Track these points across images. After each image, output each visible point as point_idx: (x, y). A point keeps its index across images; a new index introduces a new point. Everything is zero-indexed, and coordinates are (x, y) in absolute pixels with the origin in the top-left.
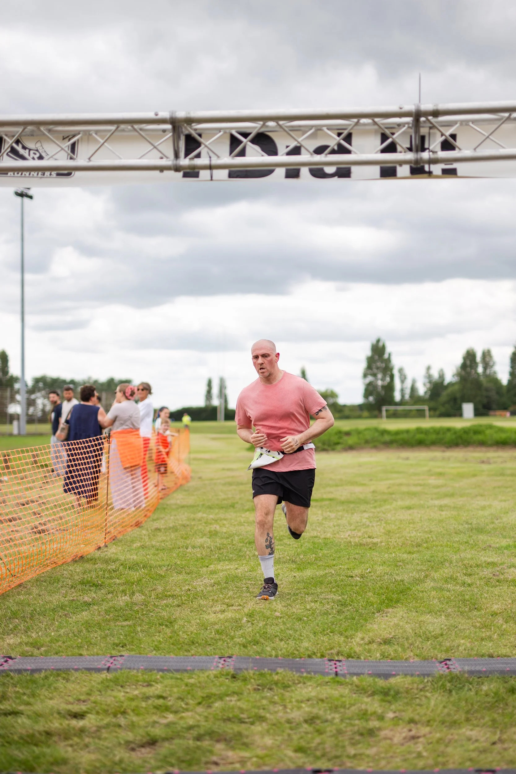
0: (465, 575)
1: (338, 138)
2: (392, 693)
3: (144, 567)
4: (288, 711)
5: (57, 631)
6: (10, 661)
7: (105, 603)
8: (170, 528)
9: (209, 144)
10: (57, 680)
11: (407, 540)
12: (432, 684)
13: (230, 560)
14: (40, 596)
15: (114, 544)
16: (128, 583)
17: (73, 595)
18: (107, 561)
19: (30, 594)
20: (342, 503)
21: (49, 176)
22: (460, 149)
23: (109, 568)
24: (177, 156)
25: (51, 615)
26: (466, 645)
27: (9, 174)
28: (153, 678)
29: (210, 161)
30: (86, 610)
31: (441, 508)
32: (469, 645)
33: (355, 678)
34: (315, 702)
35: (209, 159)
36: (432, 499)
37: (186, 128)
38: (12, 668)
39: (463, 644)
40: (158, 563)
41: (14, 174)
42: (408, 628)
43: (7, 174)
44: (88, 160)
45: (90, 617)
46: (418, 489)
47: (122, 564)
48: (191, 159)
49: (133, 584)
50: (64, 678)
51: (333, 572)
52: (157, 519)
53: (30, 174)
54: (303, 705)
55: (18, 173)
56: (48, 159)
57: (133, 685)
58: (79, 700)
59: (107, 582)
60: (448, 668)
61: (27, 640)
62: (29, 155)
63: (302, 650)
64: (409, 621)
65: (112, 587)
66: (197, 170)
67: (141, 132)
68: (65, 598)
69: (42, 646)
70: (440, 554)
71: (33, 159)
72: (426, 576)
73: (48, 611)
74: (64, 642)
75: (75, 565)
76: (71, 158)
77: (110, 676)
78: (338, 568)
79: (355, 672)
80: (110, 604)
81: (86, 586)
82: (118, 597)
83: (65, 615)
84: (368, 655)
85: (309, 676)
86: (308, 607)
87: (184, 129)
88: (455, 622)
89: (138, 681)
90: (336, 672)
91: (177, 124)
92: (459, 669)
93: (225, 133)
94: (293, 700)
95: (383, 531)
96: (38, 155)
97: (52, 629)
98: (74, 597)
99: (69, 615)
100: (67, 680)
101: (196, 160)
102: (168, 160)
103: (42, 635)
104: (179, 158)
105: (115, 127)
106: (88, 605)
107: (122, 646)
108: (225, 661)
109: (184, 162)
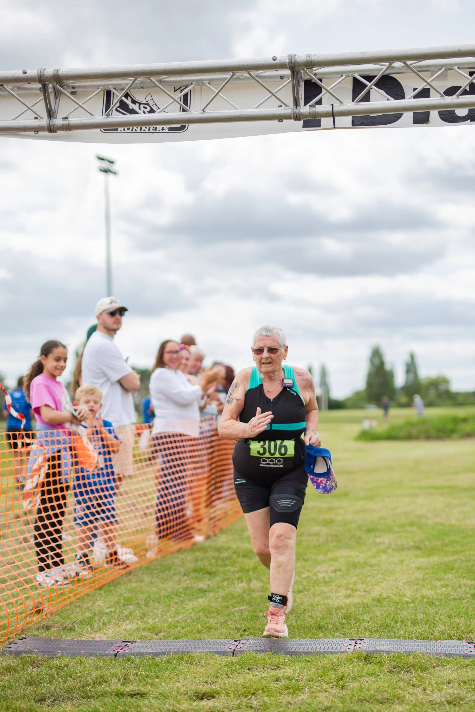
1: (470, 78)
4: (429, 692)
5: (174, 617)
6: (130, 645)
7: (221, 590)
9: (330, 89)
10: (181, 664)
13: (349, 547)
14: (153, 583)
16: (242, 570)
17: (186, 582)
18: (218, 550)
19: (142, 581)
21: (161, 131)
23: (221, 556)
24: (296, 103)
25: (166, 601)
27: (119, 129)
28: (282, 661)
29: (333, 107)
30: (202, 597)
34: (456, 685)
35: (331, 105)
37: (305, 72)
38: (133, 651)
41: (124, 130)
43: (117, 130)
44: (202, 111)
45: (206, 604)
47: (235, 552)
48: (310, 106)
49: (248, 571)
50: (187, 662)
51: (463, 558)
53: (141, 130)
54: (444, 687)
55: (128, 129)
56: (160, 112)
57: (261, 668)
58: (206, 683)
59: (221, 569)
61: (145, 626)
62: (140, 109)
63: (436, 634)
65: (226, 575)
66: (318, 118)
67: (259, 80)
68: (179, 585)
69: (161, 631)
71: (144, 112)
73: (162, 598)
74: (183, 628)
75: (185, 554)
76: (184, 110)
77: (234, 659)
78: (467, 553)
80: (227, 591)
81: (199, 574)
82: (234, 584)
83: (181, 602)
85: (448, 659)
86: (439, 591)
87: (303, 74)
89: (265, 664)
91: (297, 69)
93: (347, 76)
94: (433, 682)
96: (149, 109)
97: (168, 615)
98: (188, 584)
99: (185, 602)
100: (191, 664)
101: (317, 106)
102: (287, 108)
103: (159, 621)
104: (299, 105)
105: (230, 74)
106: (203, 591)
107: (245, 631)
108: (356, 643)
109: (305, 109)
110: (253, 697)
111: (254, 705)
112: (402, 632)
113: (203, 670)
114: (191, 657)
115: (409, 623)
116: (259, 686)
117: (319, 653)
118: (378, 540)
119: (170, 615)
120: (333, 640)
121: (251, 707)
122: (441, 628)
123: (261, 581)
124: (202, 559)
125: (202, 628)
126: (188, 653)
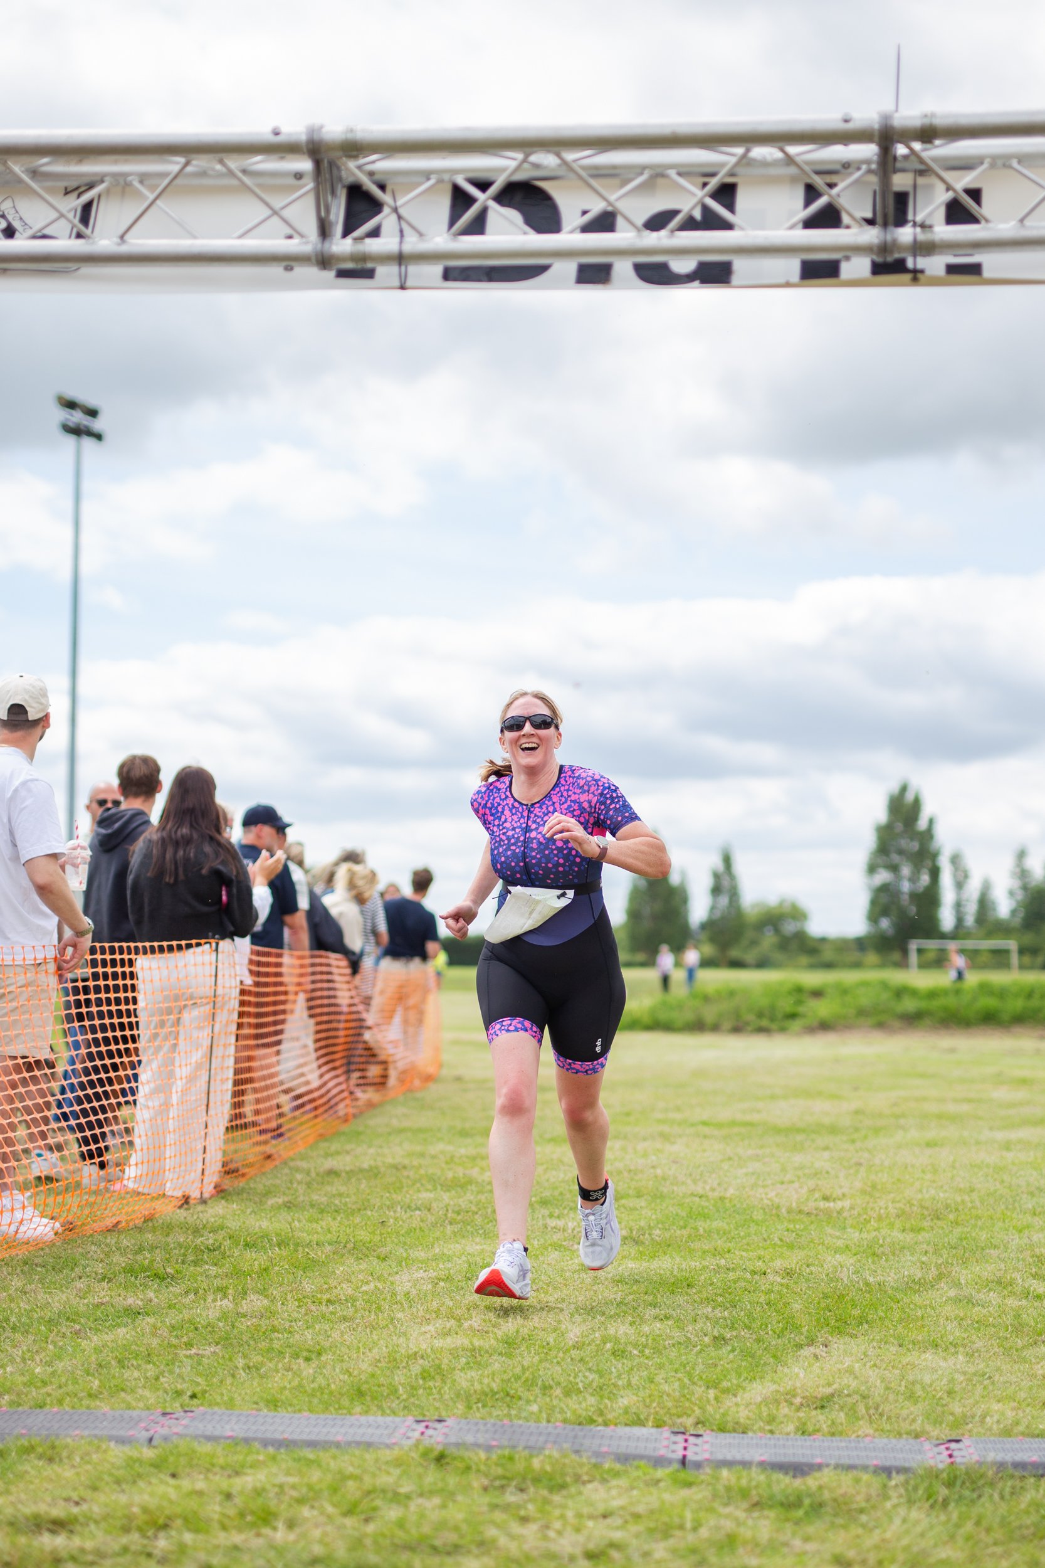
0: (1035, 1276)
1: (700, 193)
2: (807, 1502)
3: (279, 1245)
4: (552, 1534)
5: (49, 1364)
7: (173, 1313)
8: (361, 1170)
9: (400, 206)
10: (26, 1460)
11: (911, 1205)
12: (907, 1490)
14: (25, 1293)
15: (223, 1198)
16: (237, 1273)
17: (102, 1293)
18: (196, 1231)
20: (777, 1130)
22: (987, 221)
23: (199, 1241)
24: (324, 230)
25: (40, 1330)
26: (1003, 1414)
28: (250, 1459)
29: (401, 242)
30: (126, 1325)
31: (1007, 1146)
32: (1010, 1414)
33: (725, 1472)
34: (619, 1522)
35: (397, 239)
36: (991, 1129)
37: (347, 169)
39: (996, 1412)
40: (315, 1238)
42: (873, 1375)
44: (119, 240)
45: (131, 1338)
46: (965, 1108)
47: (231, 1237)
48: (355, 239)
49: (249, 1275)
50: (40, 1457)
51: (723, 1264)
52: (338, 1153)
54: (590, 1524)
56: (28, 237)
57: (200, 1473)
58: (67, 1500)
59: (188, 1270)
60: (950, 1456)
63: (611, 1413)
64: (878, 1362)
65: (197, 1281)
66: (369, 265)
67: (246, 179)
68: (83, 1298)
69: (8, 1391)
70: (984, 1236)
72: (940, 1277)
73: (35, 1324)
74: (60, 1387)
75: (122, 1236)
76: (79, 236)
77: (148, 1453)
78: (736, 1254)
79: (729, 1457)
80: (186, 1314)
81: (136, 1278)
82: (206, 1301)
83: (76, 1333)
84: (768, 1428)
85: (618, 1466)
86: (646, 1329)
87: (344, 174)
88: (988, 1366)
89: (213, 1465)
90: (684, 1457)
91: (324, 158)
92: (975, 1458)
93: (440, 181)
94: (570, 1514)
95: (858, 1185)
96: (5, 228)
97: (38, 1359)
98: (104, 1297)
99: (86, 1332)
100: (51, 1460)
101: (368, 241)
102: (304, 240)
103: (12, 1373)
104: (330, 236)
105: (178, 163)
106: (134, 1313)
107: (193, 1396)
108: (427, 1427)
109: (342, 246)
110: (162, 1534)
111: (156, 1552)
112: (535, 1408)
113: (69, 1474)
114: (53, 1447)
115: (558, 1392)
116: (178, 1510)
117: (337, 1445)
118: (552, 1223)
119: (41, 1360)
120: (380, 1419)
121: (149, 1555)
122: (626, 1400)
123: (266, 1297)
124: (153, 1248)
125: (100, 1387)
126: (48, 1436)
